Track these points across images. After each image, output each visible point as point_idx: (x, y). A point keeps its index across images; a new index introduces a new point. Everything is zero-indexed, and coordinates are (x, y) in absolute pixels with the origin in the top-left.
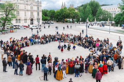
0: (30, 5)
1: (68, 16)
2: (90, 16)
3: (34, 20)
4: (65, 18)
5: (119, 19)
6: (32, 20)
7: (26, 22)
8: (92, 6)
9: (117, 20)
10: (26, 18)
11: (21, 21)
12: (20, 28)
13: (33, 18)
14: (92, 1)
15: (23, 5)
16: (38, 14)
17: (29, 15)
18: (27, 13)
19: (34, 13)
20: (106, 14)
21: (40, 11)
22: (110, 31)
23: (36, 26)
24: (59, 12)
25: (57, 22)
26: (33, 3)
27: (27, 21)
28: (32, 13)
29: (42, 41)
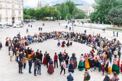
0: (11, 3)
1: (49, 15)
2: (68, 14)
3: (15, 19)
4: (46, 16)
5: (94, 17)
6: (13, 18)
7: (7, 21)
8: (68, 5)
9: (92, 17)
10: (7, 17)
11: (2, 19)
12: (2, 27)
13: (14, 16)
14: (68, 1)
15: (5, 3)
16: (20, 13)
17: (10, 13)
18: (8, 11)
19: (15, 11)
20: (81, 13)
21: (22, 10)
22: (91, 28)
23: (20, 25)
24: (40, 11)
25: (38, 20)
26: (15, 2)
27: (8, 19)
28: (13, 11)
29: (40, 40)
